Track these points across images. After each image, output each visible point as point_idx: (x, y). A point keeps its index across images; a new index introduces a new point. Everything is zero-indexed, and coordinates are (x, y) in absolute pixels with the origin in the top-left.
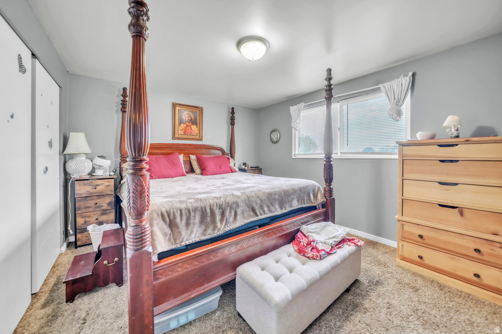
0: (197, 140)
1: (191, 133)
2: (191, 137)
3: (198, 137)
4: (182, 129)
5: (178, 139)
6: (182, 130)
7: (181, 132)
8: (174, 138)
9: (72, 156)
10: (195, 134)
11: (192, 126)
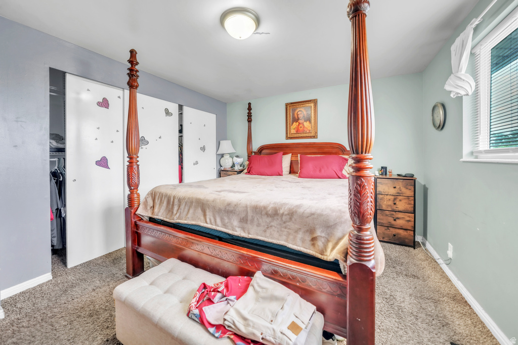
0: (310, 137)
1: (304, 131)
2: (305, 135)
3: (312, 134)
4: (294, 127)
5: (291, 138)
6: (295, 129)
7: (293, 131)
8: (287, 138)
9: (222, 156)
10: (308, 132)
11: (305, 123)
